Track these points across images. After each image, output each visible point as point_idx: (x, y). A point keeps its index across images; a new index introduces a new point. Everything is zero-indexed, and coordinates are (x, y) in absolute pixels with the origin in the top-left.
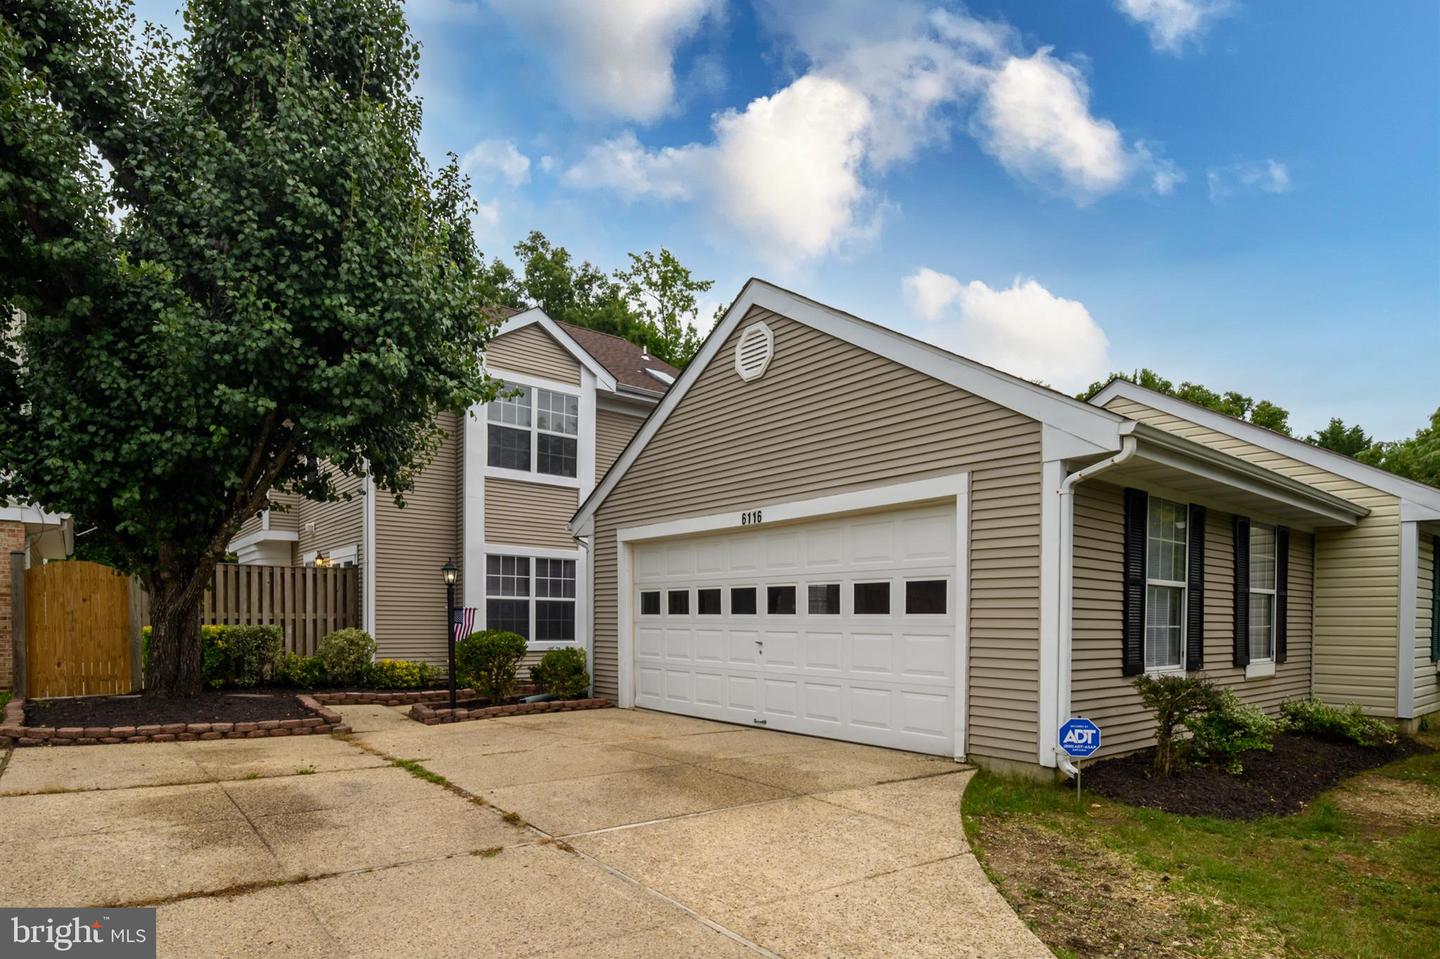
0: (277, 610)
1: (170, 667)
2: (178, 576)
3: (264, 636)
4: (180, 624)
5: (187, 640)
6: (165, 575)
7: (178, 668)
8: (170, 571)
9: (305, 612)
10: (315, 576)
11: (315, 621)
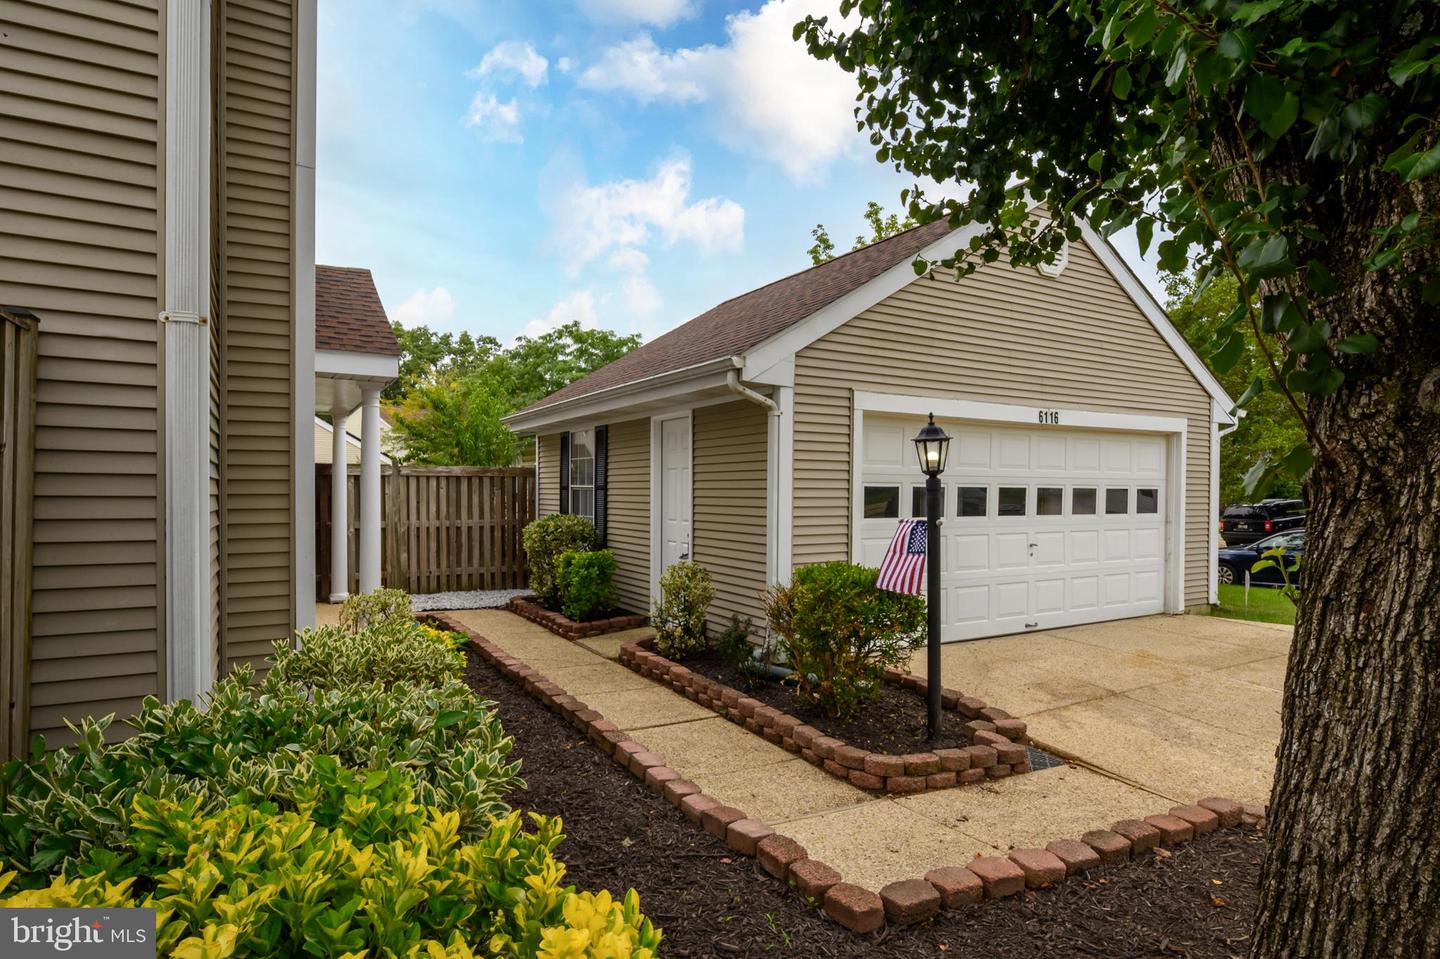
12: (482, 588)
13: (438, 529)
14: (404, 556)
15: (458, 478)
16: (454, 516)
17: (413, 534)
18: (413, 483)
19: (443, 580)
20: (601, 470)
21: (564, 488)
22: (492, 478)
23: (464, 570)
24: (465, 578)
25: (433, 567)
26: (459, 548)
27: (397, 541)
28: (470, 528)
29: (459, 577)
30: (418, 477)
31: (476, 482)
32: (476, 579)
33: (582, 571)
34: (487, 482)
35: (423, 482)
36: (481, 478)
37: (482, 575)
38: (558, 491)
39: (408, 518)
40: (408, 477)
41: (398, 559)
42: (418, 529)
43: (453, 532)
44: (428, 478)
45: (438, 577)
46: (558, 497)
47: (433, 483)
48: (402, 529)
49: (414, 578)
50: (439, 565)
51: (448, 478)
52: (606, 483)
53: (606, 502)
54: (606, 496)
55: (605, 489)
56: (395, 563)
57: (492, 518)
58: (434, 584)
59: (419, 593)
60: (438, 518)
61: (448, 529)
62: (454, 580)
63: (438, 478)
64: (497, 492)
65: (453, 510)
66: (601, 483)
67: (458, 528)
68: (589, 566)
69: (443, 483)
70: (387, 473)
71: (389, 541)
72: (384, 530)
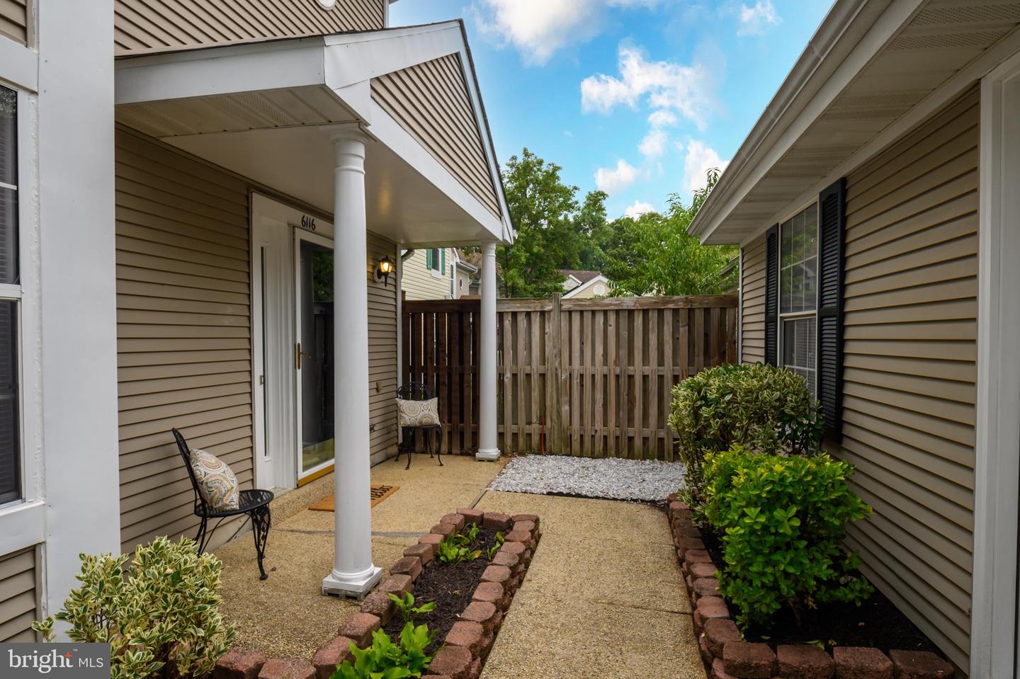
12: (661, 457)
13: (605, 376)
14: (566, 408)
15: (631, 312)
16: (625, 361)
17: (576, 382)
18: (576, 317)
19: (611, 442)
20: (832, 274)
21: (770, 321)
22: (676, 311)
23: (636, 431)
24: (638, 443)
25: (599, 425)
26: (631, 401)
27: (557, 389)
28: (645, 378)
29: (631, 439)
30: (582, 312)
31: (653, 316)
32: (652, 444)
33: (752, 511)
34: (668, 317)
35: (588, 317)
36: (661, 312)
37: (661, 440)
38: (762, 326)
39: (570, 364)
40: (570, 312)
41: (559, 412)
42: (582, 376)
43: (624, 381)
44: (594, 312)
45: (605, 437)
46: (762, 335)
47: (600, 319)
48: (564, 376)
49: (576, 437)
50: (605, 424)
51: (617, 312)
52: (842, 301)
53: (841, 342)
54: (842, 328)
55: (842, 315)
56: (555, 418)
57: (675, 364)
58: (599, 446)
59: (580, 456)
60: (605, 362)
61: (617, 377)
62: (624, 442)
63: (605, 312)
64: (683, 331)
65: (624, 353)
66: (831, 303)
67: (631, 377)
68: (775, 498)
69: (612, 318)
70: (547, 308)
71: (549, 389)
72: (543, 376)
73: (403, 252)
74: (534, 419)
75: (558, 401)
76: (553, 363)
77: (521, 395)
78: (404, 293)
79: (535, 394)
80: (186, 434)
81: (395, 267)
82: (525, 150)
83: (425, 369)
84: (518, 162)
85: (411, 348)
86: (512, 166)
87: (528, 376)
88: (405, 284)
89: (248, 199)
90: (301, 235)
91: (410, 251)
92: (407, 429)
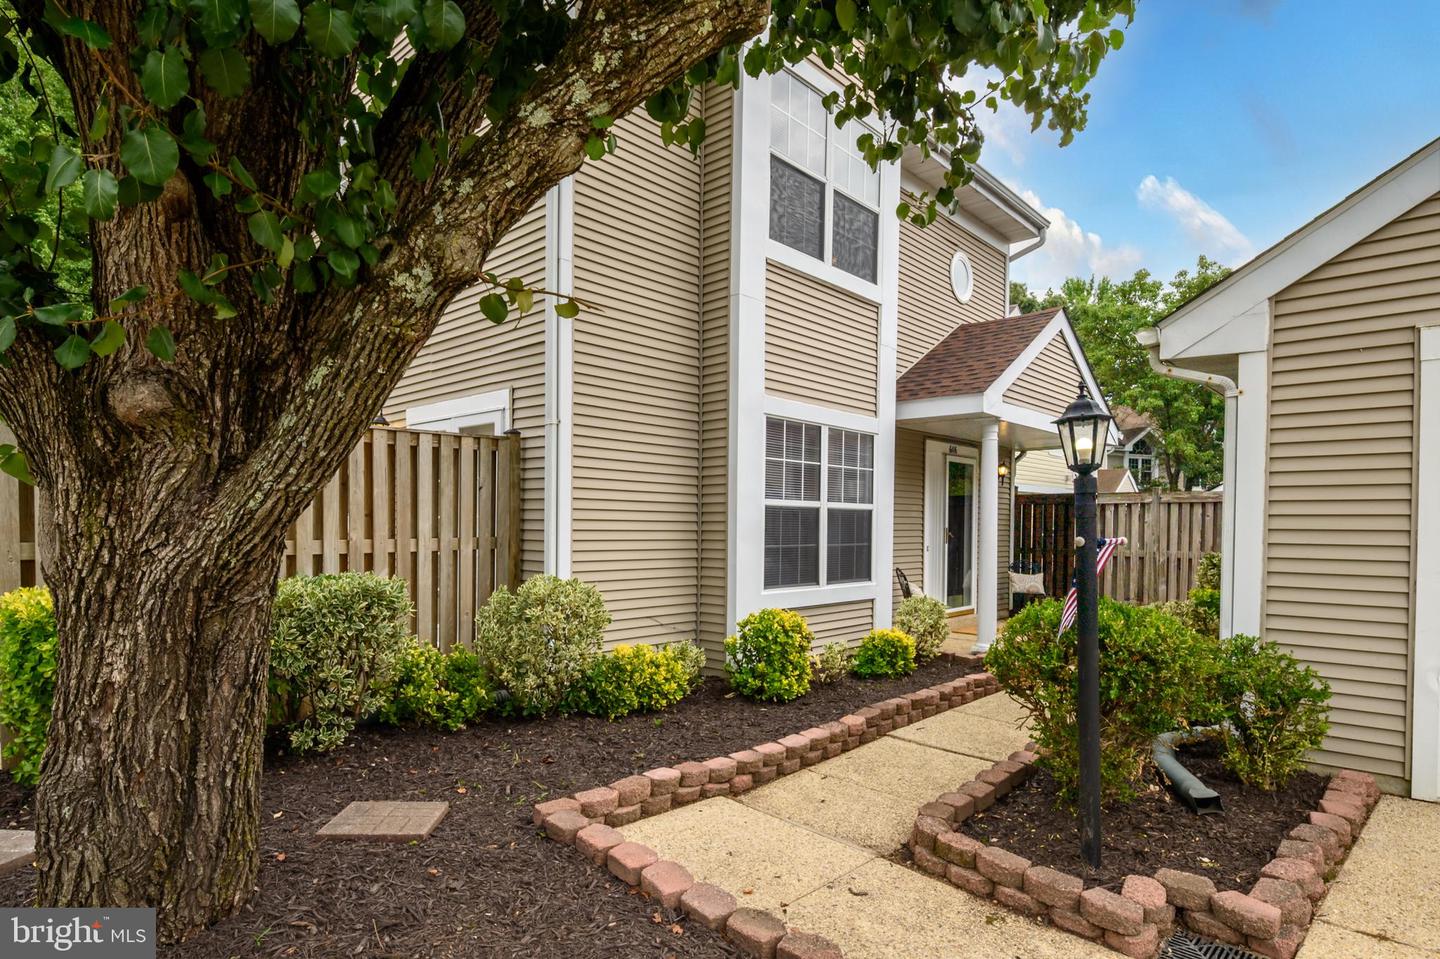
0: (357, 532)
1: (154, 820)
2: (202, 403)
3: (368, 608)
4: (199, 624)
5: (227, 690)
6: (136, 398)
7: (185, 815)
8: (168, 379)
9: (415, 535)
10: (436, 452)
11: (435, 556)
14: (1163, 586)
17: (1173, 565)
18: (1175, 510)
27: (1155, 571)
30: (1181, 505)
35: (1186, 509)
39: (1168, 549)
40: (1169, 504)
41: (1156, 591)
42: (1179, 560)
44: (1192, 505)
47: (1198, 510)
48: (1162, 560)
51: (1215, 504)
56: (1152, 595)
63: (1204, 505)
69: (1210, 509)
70: (1146, 501)
71: (1147, 571)
72: (1142, 559)
73: (1017, 454)
74: (1132, 595)
75: (1155, 582)
76: (1151, 548)
77: (1121, 575)
78: (1016, 488)
79: (1134, 575)
80: (905, 572)
81: (1010, 468)
82: (1202, 258)
83: (1034, 550)
84: (1189, 277)
85: (1022, 531)
86: (1179, 285)
87: (1128, 559)
88: (1017, 482)
89: (924, 444)
90: (950, 459)
91: (1023, 452)
92: (1016, 595)
